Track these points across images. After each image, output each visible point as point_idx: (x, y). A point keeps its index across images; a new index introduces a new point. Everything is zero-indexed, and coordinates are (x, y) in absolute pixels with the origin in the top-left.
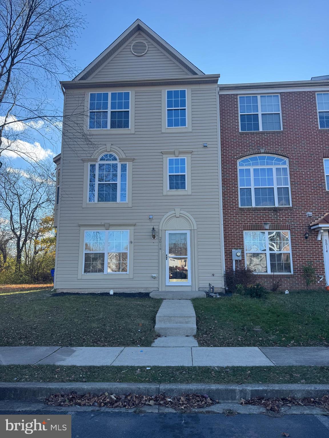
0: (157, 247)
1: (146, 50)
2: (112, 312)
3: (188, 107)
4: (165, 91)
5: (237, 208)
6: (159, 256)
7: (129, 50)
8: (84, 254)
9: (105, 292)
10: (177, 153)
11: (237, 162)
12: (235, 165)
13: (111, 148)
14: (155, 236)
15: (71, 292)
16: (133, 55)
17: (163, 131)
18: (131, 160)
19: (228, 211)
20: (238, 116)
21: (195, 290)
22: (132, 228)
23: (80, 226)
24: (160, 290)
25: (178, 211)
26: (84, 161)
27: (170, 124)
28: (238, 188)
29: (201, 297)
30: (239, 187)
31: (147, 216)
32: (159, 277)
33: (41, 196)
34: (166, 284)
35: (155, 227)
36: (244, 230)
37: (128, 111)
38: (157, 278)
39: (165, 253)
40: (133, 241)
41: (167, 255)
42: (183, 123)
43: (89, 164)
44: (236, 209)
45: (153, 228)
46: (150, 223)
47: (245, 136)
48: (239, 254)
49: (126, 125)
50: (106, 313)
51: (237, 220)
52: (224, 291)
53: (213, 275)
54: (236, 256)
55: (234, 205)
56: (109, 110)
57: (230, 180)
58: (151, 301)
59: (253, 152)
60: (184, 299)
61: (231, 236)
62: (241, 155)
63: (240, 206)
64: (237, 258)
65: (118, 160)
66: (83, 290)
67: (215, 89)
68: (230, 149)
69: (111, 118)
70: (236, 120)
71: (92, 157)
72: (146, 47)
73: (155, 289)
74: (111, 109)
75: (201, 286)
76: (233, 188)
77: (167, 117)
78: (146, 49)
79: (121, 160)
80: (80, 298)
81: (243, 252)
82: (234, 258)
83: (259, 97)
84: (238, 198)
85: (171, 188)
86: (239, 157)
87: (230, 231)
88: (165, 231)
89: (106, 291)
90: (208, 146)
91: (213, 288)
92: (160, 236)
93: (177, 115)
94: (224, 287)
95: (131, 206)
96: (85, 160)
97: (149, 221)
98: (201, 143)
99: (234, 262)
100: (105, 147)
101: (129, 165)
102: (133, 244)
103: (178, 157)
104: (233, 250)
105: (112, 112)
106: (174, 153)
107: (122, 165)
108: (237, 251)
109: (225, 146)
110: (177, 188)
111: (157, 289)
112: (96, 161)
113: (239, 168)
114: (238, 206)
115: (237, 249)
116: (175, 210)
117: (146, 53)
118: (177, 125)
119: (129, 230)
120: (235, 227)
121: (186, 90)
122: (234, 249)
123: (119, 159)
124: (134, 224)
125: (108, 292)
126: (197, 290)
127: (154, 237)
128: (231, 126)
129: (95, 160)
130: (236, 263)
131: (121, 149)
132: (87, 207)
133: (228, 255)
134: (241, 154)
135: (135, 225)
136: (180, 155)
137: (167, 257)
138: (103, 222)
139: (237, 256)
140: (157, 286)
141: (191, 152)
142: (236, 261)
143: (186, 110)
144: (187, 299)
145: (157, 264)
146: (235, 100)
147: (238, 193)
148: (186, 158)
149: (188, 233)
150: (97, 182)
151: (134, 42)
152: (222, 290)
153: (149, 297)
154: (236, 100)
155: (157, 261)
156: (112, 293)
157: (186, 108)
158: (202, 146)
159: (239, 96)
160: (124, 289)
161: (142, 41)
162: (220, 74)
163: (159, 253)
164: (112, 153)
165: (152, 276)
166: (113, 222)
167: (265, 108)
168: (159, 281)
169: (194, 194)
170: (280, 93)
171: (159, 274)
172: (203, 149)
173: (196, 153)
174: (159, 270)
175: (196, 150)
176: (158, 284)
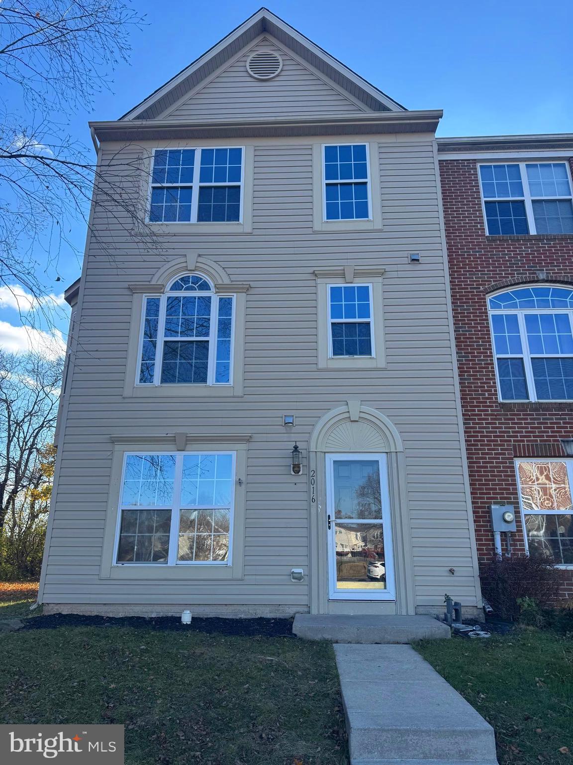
0: (304, 496)
1: (279, 70)
2: (193, 698)
3: (372, 180)
4: (319, 146)
5: (495, 402)
6: (309, 518)
7: (243, 69)
8: (121, 511)
9: (170, 615)
10: (349, 276)
11: (485, 299)
12: (483, 306)
13: (197, 262)
14: (299, 467)
15: (81, 614)
16: (249, 79)
17: (317, 227)
18: (243, 288)
19: (474, 411)
20: (481, 204)
21: (407, 611)
22: (243, 446)
23: (114, 441)
24: (314, 611)
25: (355, 406)
26: (132, 290)
27: (332, 213)
28: (492, 356)
29: (438, 637)
30: (496, 356)
31: (280, 419)
32: (310, 576)
33: (53, 404)
34: (328, 594)
35: (301, 446)
36: (515, 457)
37: (239, 187)
38: (306, 577)
39: (326, 512)
40: (243, 479)
41: (329, 516)
42: (363, 212)
43: (144, 298)
44: (492, 406)
45: (296, 448)
46: (286, 435)
47: (499, 245)
48: (510, 517)
49: (234, 215)
50: (171, 701)
51: (496, 432)
52: (482, 615)
53: (452, 571)
54: (504, 524)
55: (487, 396)
56: (196, 184)
57: (473, 338)
58: (302, 650)
59: (522, 278)
60: (389, 643)
61: (485, 471)
62: (493, 283)
63: (500, 400)
64: (505, 528)
65: (213, 289)
66: (112, 608)
67: (430, 144)
68: (468, 271)
69: (200, 201)
70: (477, 211)
71: (153, 283)
72: (279, 62)
73: (301, 609)
74: (200, 182)
75: (421, 600)
76: (482, 358)
77: (325, 200)
78: (278, 68)
79: (219, 288)
80: (98, 635)
81: (517, 513)
82: (499, 527)
83: (522, 166)
84: (495, 379)
85: (335, 353)
86: (489, 288)
87: (482, 458)
88: (325, 455)
89: (171, 612)
90: (422, 260)
91: (457, 608)
92: (313, 467)
93: (346, 195)
94: (480, 605)
95: (240, 394)
96: (136, 289)
97: (283, 429)
98: (405, 254)
99: (498, 538)
100: (183, 260)
101: (237, 301)
102: (243, 486)
103: (352, 283)
104: (493, 507)
105: (201, 188)
106: (343, 275)
107: (221, 299)
108: (504, 509)
109: (455, 265)
110: (351, 352)
111: (306, 609)
112: (162, 291)
113: (491, 312)
114: (496, 398)
115: (502, 504)
116: (347, 404)
117: (278, 76)
118: (347, 214)
119: (235, 452)
120: (493, 450)
121: (367, 145)
122: (495, 503)
123: (215, 286)
124: (248, 438)
125: (178, 615)
126: (412, 612)
127: (296, 469)
128: (467, 223)
129: (160, 289)
130: (502, 540)
131: (219, 265)
132: (134, 396)
133: (483, 518)
134: (494, 281)
135: (248, 440)
136: (357, 280)
137: (329, 523)
138: (171, 432)
139: (506, 521)
140: (304, 600)
141: (382, 274)
142: (504, 534)
143: (369, 186)
144: (398, 643)
145: (305, 539)
146: (472, 172)
147: (493, 368)
148: (370, 285)
149: (382, 459)
150: (161, 338)
151: (253, 55)
152: (475, 612)
153: (291, 632)
154: (474, 171)
155: (304, 532)
156: (187, 619)
157: (368, 180)
158: (406, 260)
159: (478, 165)
160: (219, 607)
161: (272, 52)
162: (442, 110)
163: (309, 510)
164: (198, 274)
165: (293, 573)
166: (195, 432)
167: (540, 189)
168: (310, 586)
169: (392, 366)
170: (570, 159)
171: (310, 566)
172: (410, 267)
173: (394, 274)
174: (309, 556)
175: (393, 268)
176: (309, 595)
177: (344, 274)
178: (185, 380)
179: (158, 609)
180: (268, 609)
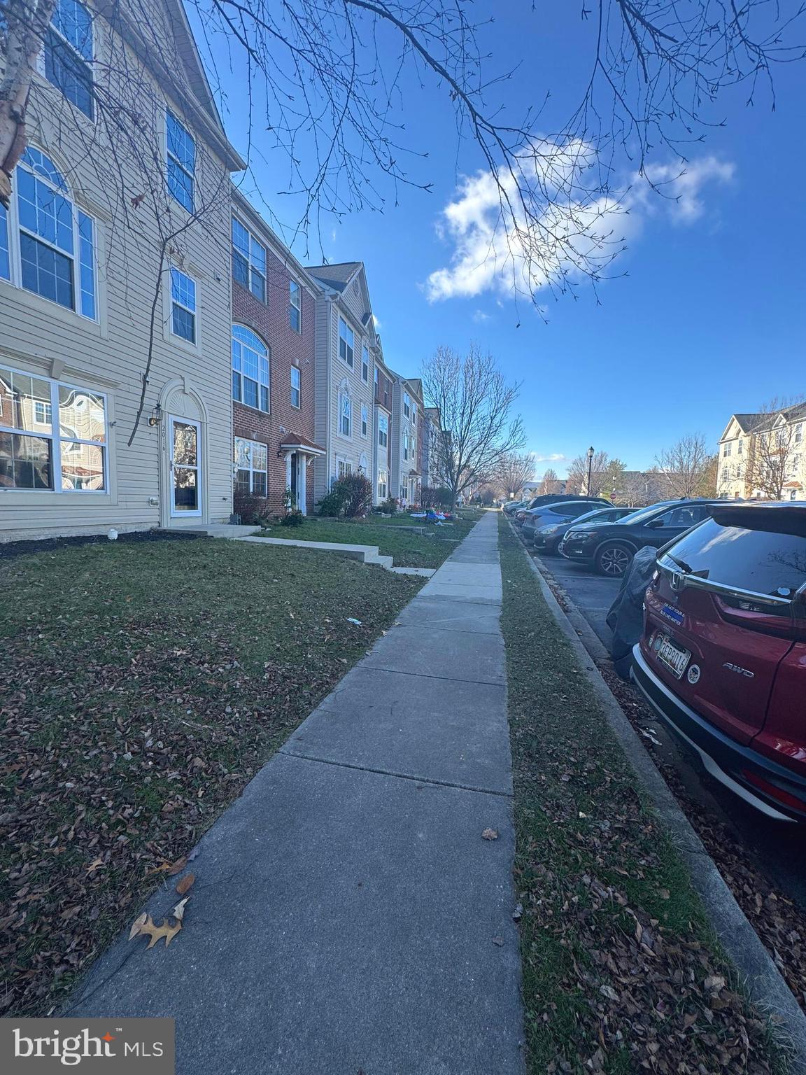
0: (155, 445)
10: (186, 266)
18: (104, 216)
22: (111, 391)
25: (187, 383)
31: (138, 375)
32: (160, 502)
34: (172, 514)
39: (169, 458)
40: (114, 421)
41: (171, 461)
45: (159, 406)
67: (227, 180)
73: (155, 525)
77: (167, 169)
79: (81, 199)
83: (250, 235)
88: (169, 415)
92: (163, 424)
95: (105, 337)
98: (213, 269)
102: (114, 428)
103: (185, 272)
107: (80, 214)
110: (183, 335)
111: (158, 525)
116: (183, 379)
119: (106, 395)
121: (195, 139)
123: (76, 193)
127: (153, 422)
135: (116, 386)
136: (188, 272)
137: (171, 466)
140: (157, 518)
141: (202, 277)
145: (157, 477)
148: (195, 283)
149: (198, 427)
150: (15, 224)
155: (156, 472)
156: (114, 535)
163: (159, 456)
164: (50, 157)
165: (152, 500)
166: (70, 363)
167: (255, 260)
168: (161, 509)
169: (204, 359)
170: (268, 249)
171: (160, 496)
172: (214, 282)
173: (206, 282)
174: (160, 489)
175: (207, 277)
176: (161, 515)
177: (182, 261)
180: (134, 526)
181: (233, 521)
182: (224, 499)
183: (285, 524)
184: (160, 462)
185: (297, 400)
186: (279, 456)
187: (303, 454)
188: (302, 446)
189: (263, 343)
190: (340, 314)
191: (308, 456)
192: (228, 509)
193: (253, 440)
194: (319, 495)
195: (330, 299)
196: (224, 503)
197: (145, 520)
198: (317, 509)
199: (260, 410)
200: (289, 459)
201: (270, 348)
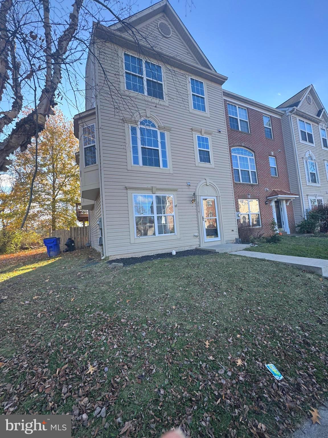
0: (196, 211)
3: (206, 97)
4: (188, 77)
7: (157, 27)
8: (135, 218)
10: (203, 133)
11: (231, 149)
13: (150, 114)
16: (159, 34)
17: (191, 111)
18: (168, 129)
20: (228, 117)
22: (175, 193)
23: (127, 189)
25: (208, 180)
26: (124, 121)
27: (195, 107)
28: (233, 168)
31: (186, 183)
34: (205, 240)
36: (238, 198)
37: (162, 84)
39: (202, 215)
40: (177, 205)
41: (203, 217)
42: (204, 109)
43: (130, 126)
45: (194, 194)
46: (188, 189)
47: (233, 132)
49: (161, 97)
59: (239, 144)
62: (232, 145)
65: (157, 128)
66: (137, 254)
67: (220, 90)
69: (147, 86)
70: (228, 119)
72: (170, 31)
73: (197, 246)
74: (146, 77)
77: (192, 100)
78: (170, 33)
79: (159, 128)
83: (237, 107)
84: (234, 175)
85: (201, 161)
88: (200, 197)
90: (221, 132)
92: (198, 201)
93: (198, 101)
95: (172, 173)
96: (126, 120)
97: (187, 187)
98: (217, 129)
101: (166, 134)
102: (177, 207)
103: (203, 136)
105: (147, 79)
107: (161, 133)
110: (205, 161)
111: (199, 246)
112: (137, 124)
113: (232, 154)
114: (234, 181)
116: (206, 180)
117: (170, 37)
118: (199, 109)
119: (173, 195)
121: (203, 82)
123: (158, 126)
127: (193, 201)
129: (136, 122)
131: (159, 118)
132: (132, 170)
135: (177, 190)
136: (205, 135)
137: (203, 219)
138: (149, 186)
139: (238, 216)
140: (198, 243)
141: (211, 134)
143: (205, 99)
145: (197, 224)
146: (226, 104)
147: (233, 172)
148: (209, 138)
149: (215, 199)
150: (139, 145)
151: (160, 22)
156: (174, 253)
158: (217, 131)
159: (227, 102)
161: (167, 24)
163: (197, 215)
164: (150, 119)
165: (195, 235)
166: (159, 186)
167: (241, 116)
168: (199, 239)
169: (216, 168)
170: (248, 108)
171: (199, 233)
172: (218, 134)
173: (214, 135)
174: (199, 230)
175: (214, 133)
176: (200, 241)
177: (201, 131)
178: (151, 165)
179: (154, 252)
180: (188, 247)
181: (237, 242)
182: (233, 231)
183: (269, 241)
184: (198, 218)
185: (276, 173)
186: (266, 204)
187: (283, 200)
188: (279, 196)
189: (250, 151)
190: (298, 118)
191: (287, 201)
192: (235, 235)
193: (249, 198)
194: (298, 221)
195: (290, 114)
196: (233, 233)
197: (192, 244)
198: (298, 229)
199: (252, 183)
200: (273, 204)
201: (254, 152)
